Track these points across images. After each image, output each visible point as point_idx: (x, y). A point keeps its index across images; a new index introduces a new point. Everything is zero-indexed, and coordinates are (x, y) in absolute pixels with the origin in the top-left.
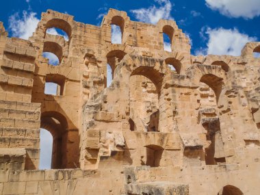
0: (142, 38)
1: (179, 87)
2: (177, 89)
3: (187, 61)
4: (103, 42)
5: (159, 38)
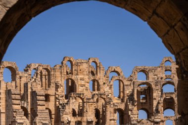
0: (81, 70)
3: (102, 80)
4: (63, 75)
5: (89, 69)
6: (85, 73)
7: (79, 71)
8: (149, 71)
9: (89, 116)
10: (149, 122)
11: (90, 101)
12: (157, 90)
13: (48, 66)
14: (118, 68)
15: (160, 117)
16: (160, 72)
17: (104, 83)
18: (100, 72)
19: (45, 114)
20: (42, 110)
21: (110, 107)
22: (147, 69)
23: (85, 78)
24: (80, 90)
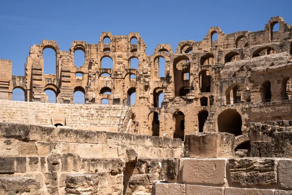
0: (119, 46)
1: (117, 78)
2: (115, 79)
3: (142, 57)
4: (99, 52)
5: (128, 45)
6: (124, 49)
7: (117, 47)
8: (193, 44)
9: (117, 94)
10: (182, 100)
11: (118, 77)
12: (195, 64)
13: (82, 42)
14: (167, 45)
15: (193, 94)
16: (205, 45)
17: (144, 60)
18: (140, 48)
19: (69, 90)
20: (65, 87)
21: (140, 83)
22: (190, 42)
23: (123, 54)
24: (117, 67)
